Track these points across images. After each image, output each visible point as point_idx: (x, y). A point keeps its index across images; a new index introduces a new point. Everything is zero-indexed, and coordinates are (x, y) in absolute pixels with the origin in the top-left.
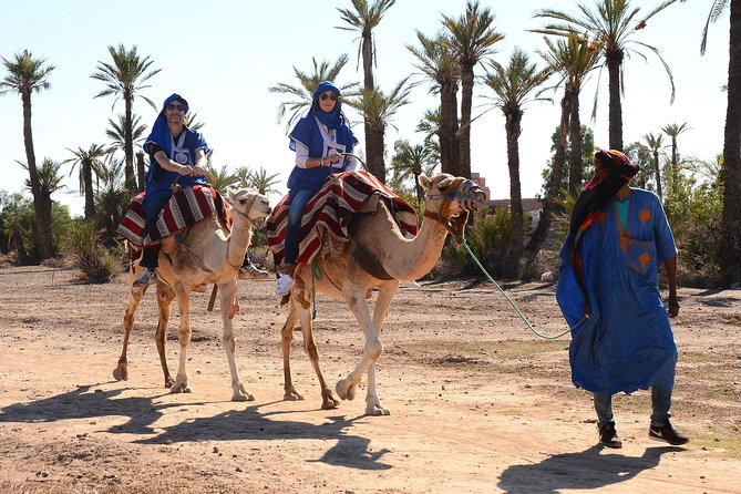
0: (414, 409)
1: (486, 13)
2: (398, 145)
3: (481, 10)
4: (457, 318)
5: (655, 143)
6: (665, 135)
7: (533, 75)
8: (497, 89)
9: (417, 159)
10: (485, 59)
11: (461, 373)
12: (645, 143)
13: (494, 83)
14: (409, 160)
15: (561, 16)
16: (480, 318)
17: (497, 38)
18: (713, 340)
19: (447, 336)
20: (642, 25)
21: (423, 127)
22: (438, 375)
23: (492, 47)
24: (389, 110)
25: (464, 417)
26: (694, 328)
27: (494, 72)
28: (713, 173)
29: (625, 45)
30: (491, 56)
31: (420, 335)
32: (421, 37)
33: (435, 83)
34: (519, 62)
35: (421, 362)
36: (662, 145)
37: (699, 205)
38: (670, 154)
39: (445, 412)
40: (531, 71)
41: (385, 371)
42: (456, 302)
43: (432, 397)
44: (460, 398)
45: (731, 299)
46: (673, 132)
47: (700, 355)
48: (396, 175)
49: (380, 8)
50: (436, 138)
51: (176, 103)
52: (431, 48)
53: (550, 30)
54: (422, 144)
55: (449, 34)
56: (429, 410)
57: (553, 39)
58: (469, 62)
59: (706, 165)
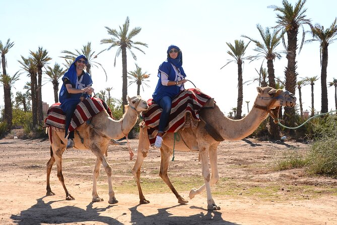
0: (17, 185)
1: (45, 51)
2: (17, 93)
3: (43, 50)
4: (36, 152)
5: (103, 93)
6: (106, 91)
7: (62, 71)
8: (50, 75)
9: (24, 98)
10: (46, 66)
11: (36, 171)
12: (100, 93)
13: (49, 74)
14: (20, 98)
15: (70, 53)
16: (44, 152)
17: (49, 59)
18: (118, 156)
19: (32, 158)
20: (96, 57)
21: (26, 87)
22: (27, 172)
23: (48, 62)
24: (12, 82)
25: (35, 186)
26: (114, 152)
27: (49, 70)
28: (120, 103)
29: (91, 63)
30: (48, 65)
31: (23, 159)
32: (23, 58)
33: (28, 73)
34: (57, 67)
35: (22, 168)
36: (106, 94)
37: (116, 113)
38: (108, 97)
39: (28, 185)
40: (62, 70)
41: (8, 172)
42: (37, 146)
43: (24, 180)
44: (34, 180)
45: (125, 142)
46: (108, 90)
47: (114, 161)
48: (17, 103)
49: (8, 48)
50: (30, 91)
51: (82, 60)
52: (26, 61)
53: (67, 57)
54: (25, 93)
55: (33, 57)
56: (22, 185)
57: (68, 60)
58: (40, 66)
59: (118, 100)
